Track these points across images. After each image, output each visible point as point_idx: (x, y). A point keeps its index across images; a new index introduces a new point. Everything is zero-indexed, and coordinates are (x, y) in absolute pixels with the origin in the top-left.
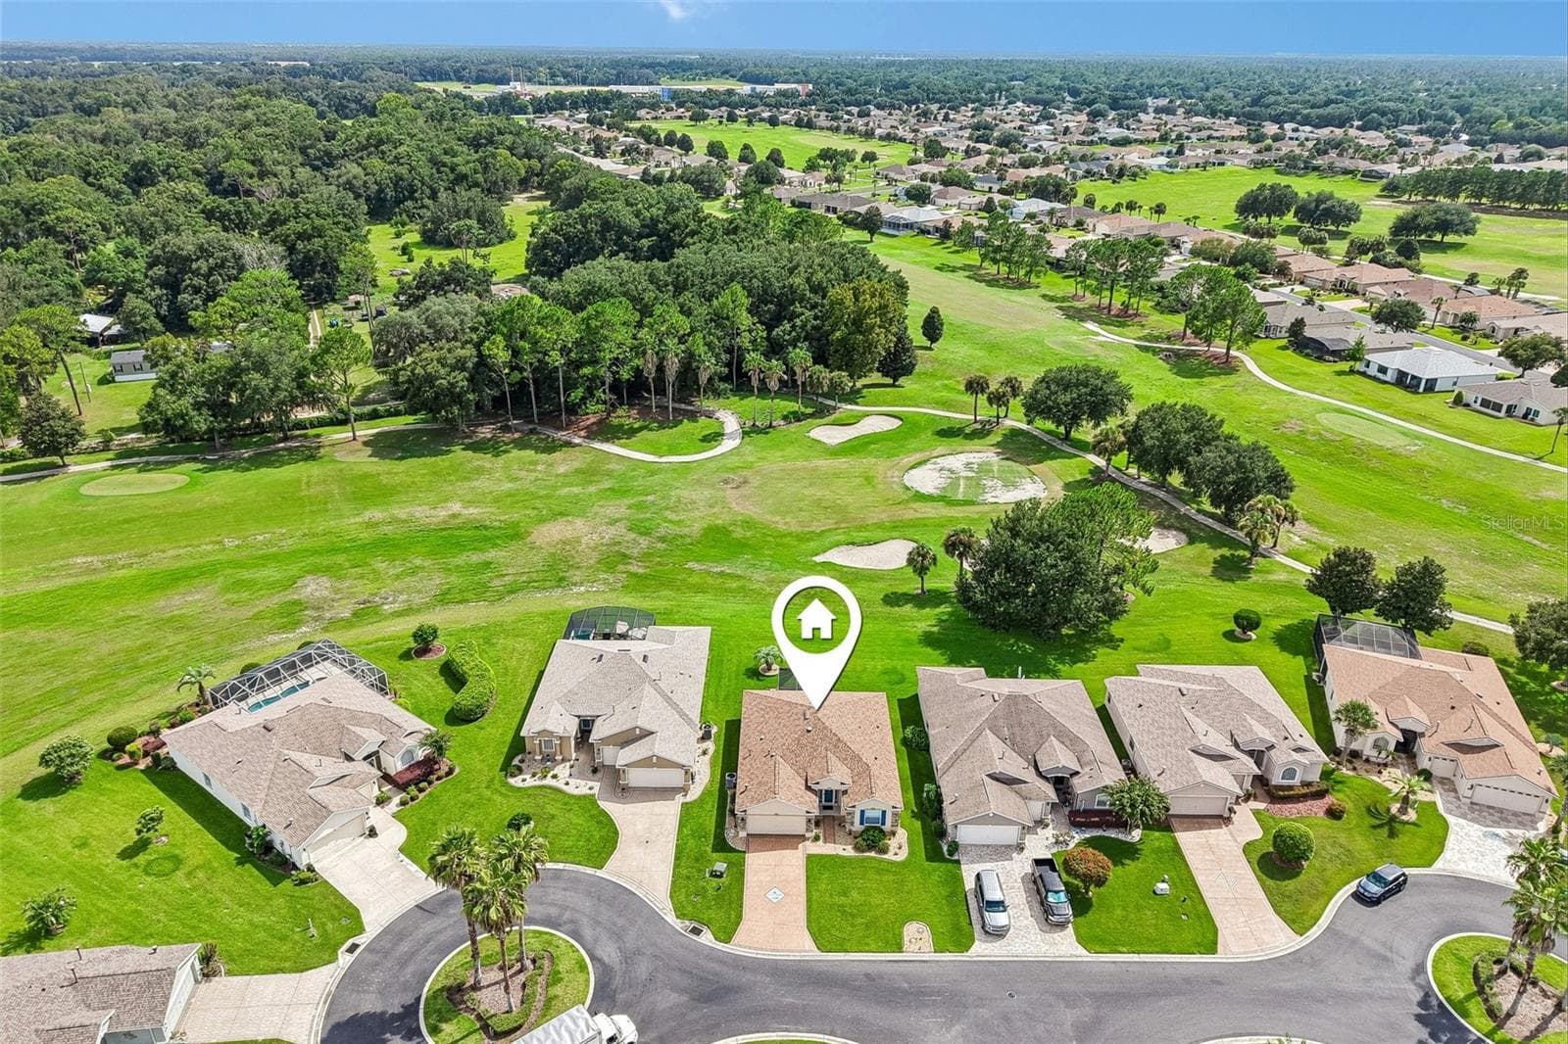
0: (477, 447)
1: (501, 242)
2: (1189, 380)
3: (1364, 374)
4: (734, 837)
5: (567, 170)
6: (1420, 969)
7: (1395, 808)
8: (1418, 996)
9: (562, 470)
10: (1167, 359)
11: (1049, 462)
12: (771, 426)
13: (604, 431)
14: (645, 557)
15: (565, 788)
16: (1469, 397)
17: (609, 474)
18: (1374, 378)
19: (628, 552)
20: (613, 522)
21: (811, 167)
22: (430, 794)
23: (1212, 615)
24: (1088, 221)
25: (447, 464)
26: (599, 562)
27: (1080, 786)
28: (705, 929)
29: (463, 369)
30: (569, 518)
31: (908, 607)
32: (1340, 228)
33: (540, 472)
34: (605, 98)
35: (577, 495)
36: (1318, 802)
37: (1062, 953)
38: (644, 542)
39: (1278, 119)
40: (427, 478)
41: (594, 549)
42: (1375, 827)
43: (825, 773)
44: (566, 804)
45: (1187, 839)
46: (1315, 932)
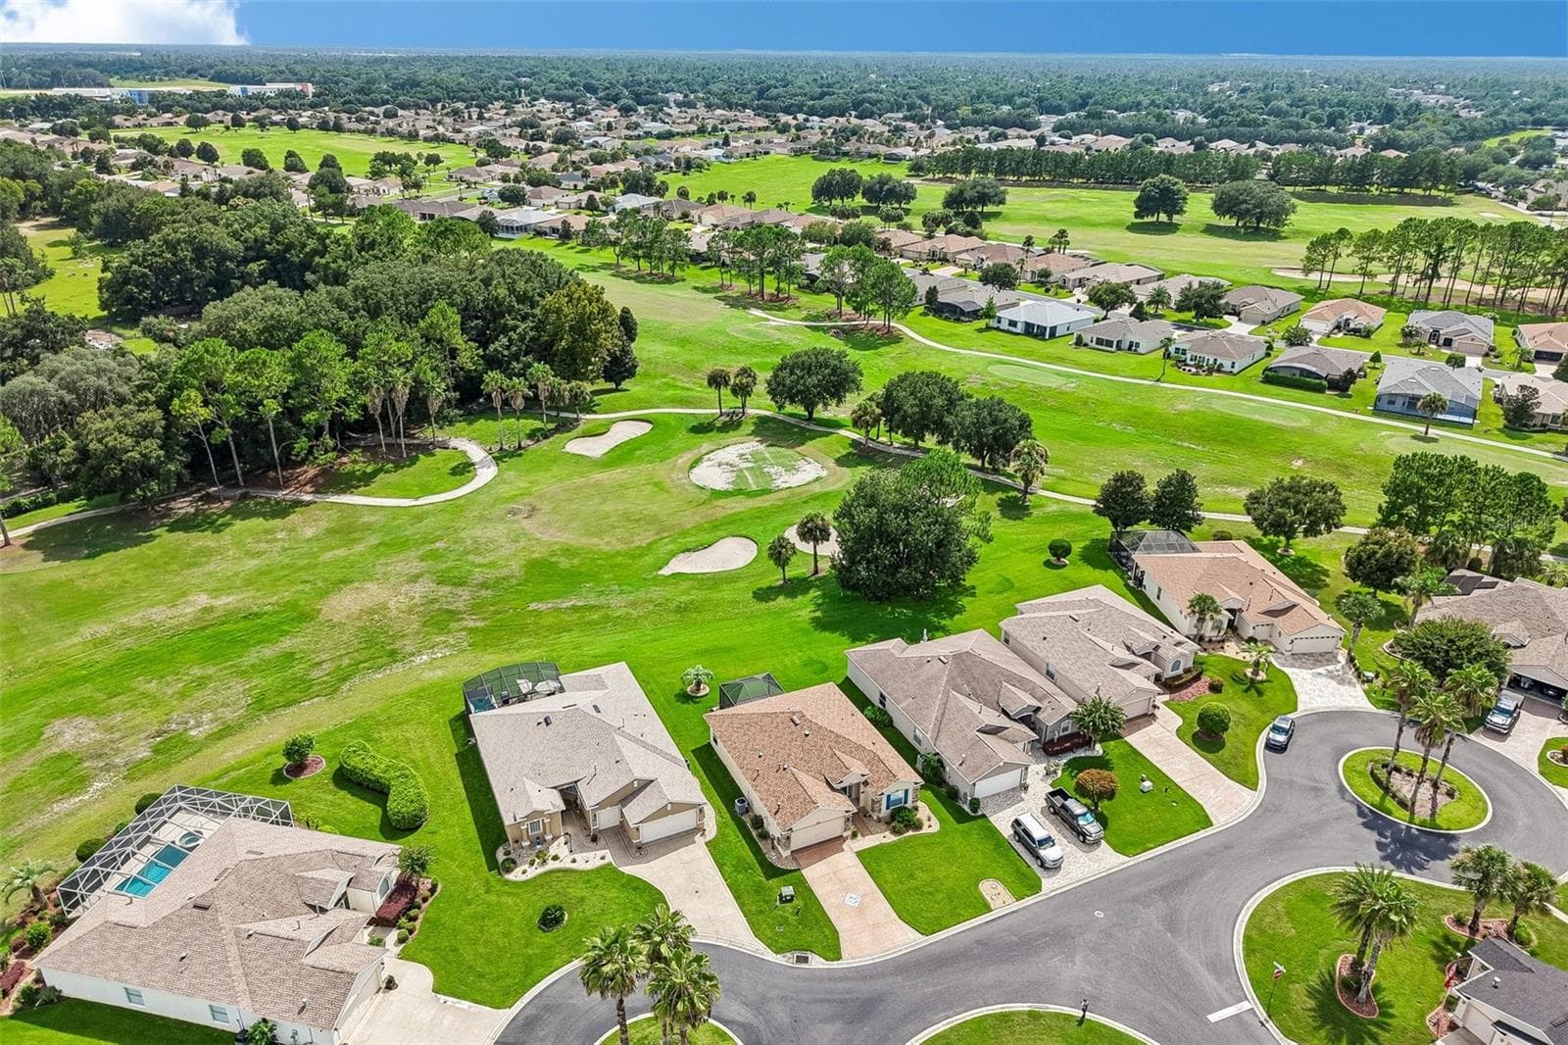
0: (185, 524)
1: (37, 283)
2: (867, 352)
3: (998, 329)
4: (781, 857)
5: (93, 191)
6: (1342, 790)
7: (1249, 672)
8: (1354, 810)
9: (309, 533)
10: (837, 335)
11: (811, 443)
12: (520, 447)
13: (332, 481)
14: (475, 609)
15: (574, 866)
16: (1086, 339)
17: (368, 527)
18: (1008, 332)
19: (451, 607)
20: (414, 579)
21: (376, 174)
22: (426, 920)
23: (1025, 550)
24: (693, 212)
25: (158, 552)
26: (424, 624)
27: (1048, 718)
28: (810, 955)
29: (151, 435)
30: (356, 584)
31: (781, 599)
32: (903, 206)
33: (283, 540)
34: (61, 103)
35: (346, 558)
36: (1199, 683)
37: (1111, 865)
38: (465, 594)
39: (787, 111)
40: (140, 573)
41: (410, 611)
42: (1246, 691)
43: (844, 770)
44: (588, 881)
45: (1135, 739)
46: (1262, 784)
